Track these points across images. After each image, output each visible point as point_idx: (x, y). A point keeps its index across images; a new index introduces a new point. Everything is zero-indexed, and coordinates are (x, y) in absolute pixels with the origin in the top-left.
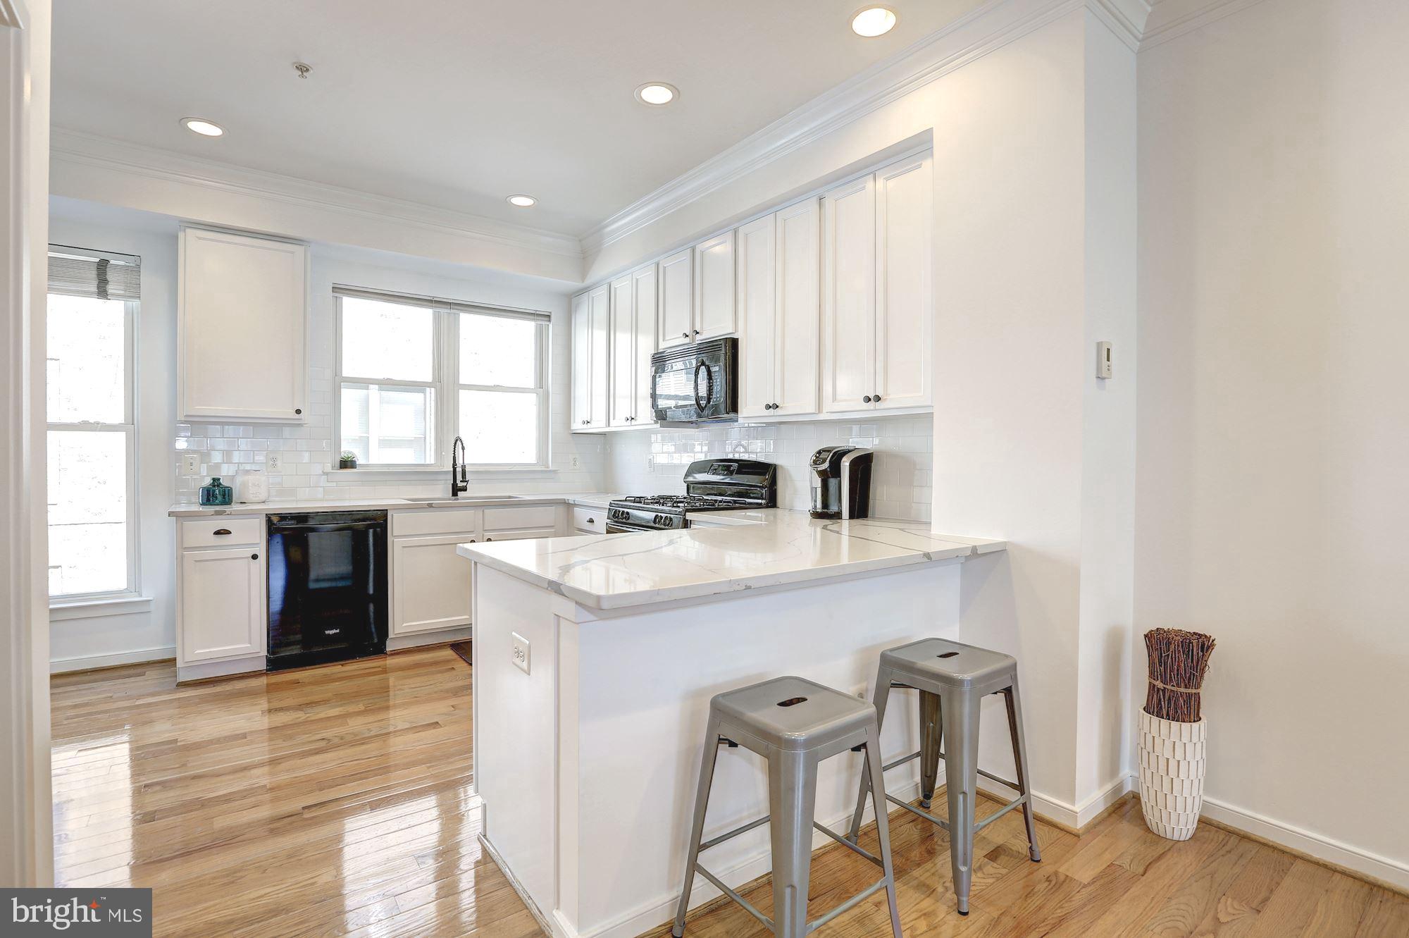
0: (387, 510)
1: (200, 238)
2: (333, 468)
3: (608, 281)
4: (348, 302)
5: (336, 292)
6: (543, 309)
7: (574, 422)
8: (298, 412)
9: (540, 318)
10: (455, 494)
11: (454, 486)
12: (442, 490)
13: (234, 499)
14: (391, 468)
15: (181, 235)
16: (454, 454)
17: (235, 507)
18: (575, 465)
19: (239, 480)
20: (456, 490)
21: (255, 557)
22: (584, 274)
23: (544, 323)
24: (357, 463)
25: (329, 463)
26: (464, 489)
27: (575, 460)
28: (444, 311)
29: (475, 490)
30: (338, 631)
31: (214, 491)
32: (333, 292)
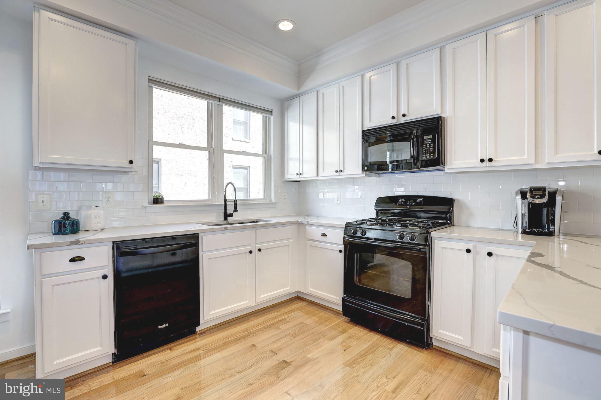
0: (198, 234)
2: (149, 203)
3: (317, 89)
5: (150, 82)
6: (268, 107)
7: (287, 174)
8: (131, 162)
9: (267, 112)
10: (225, 219)
11: (225, 213)
12: (217, 216)
13: (80, 228)
14: (185, 203)
16: (225, 193)
17: (81, 236)
19: (83, 214)
20: (226, 216)
21: (105, 277)
22: (299, 86)
23: (268, 116)
24: (165, 200)
25: (146, 200)
26: (232, 215)
27: (285, 197)
28: (215, 102)
30: (167, 325)
31: (64, 224)
32: (149, 82)
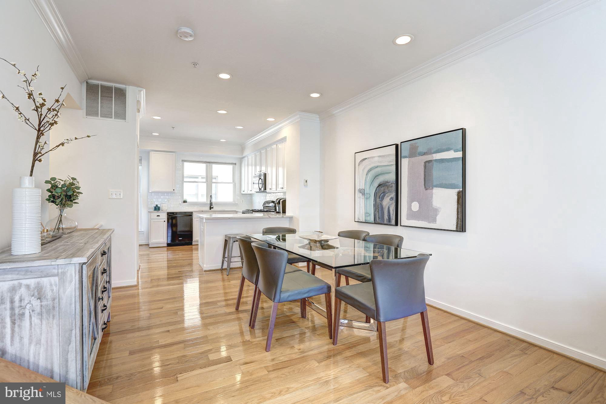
0: (193, 212)
1: (154, 153)
2: (182, 203)
3: (247, 156)
4: (185, 163)
5: (183, 162)
6: (234, 162)
7: (242, 191)
8: (174, 190)
9: (234, 164)
10: (210, 209)
11: (210, 207)
12: (207, 208)
13: (160, 209)
14: (195, 203)
15: (150, 153)
16: (210, 199)
17: (160, 211)
18: (243, 202)
19: (161, 205)
20: (211, 208)
21: (165, 221)
22: (243, 154)
23: (235, 166)
24: (187, 202)
25: (181, 201)
26: (213, 208)
27: (243, 201)
28: (208, 164)
29: (215, 208)
30: (182, 239)
31: (156, 208)
